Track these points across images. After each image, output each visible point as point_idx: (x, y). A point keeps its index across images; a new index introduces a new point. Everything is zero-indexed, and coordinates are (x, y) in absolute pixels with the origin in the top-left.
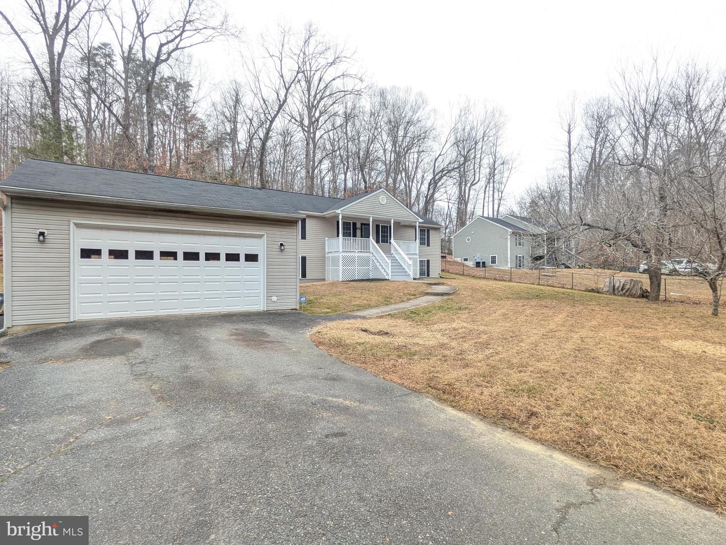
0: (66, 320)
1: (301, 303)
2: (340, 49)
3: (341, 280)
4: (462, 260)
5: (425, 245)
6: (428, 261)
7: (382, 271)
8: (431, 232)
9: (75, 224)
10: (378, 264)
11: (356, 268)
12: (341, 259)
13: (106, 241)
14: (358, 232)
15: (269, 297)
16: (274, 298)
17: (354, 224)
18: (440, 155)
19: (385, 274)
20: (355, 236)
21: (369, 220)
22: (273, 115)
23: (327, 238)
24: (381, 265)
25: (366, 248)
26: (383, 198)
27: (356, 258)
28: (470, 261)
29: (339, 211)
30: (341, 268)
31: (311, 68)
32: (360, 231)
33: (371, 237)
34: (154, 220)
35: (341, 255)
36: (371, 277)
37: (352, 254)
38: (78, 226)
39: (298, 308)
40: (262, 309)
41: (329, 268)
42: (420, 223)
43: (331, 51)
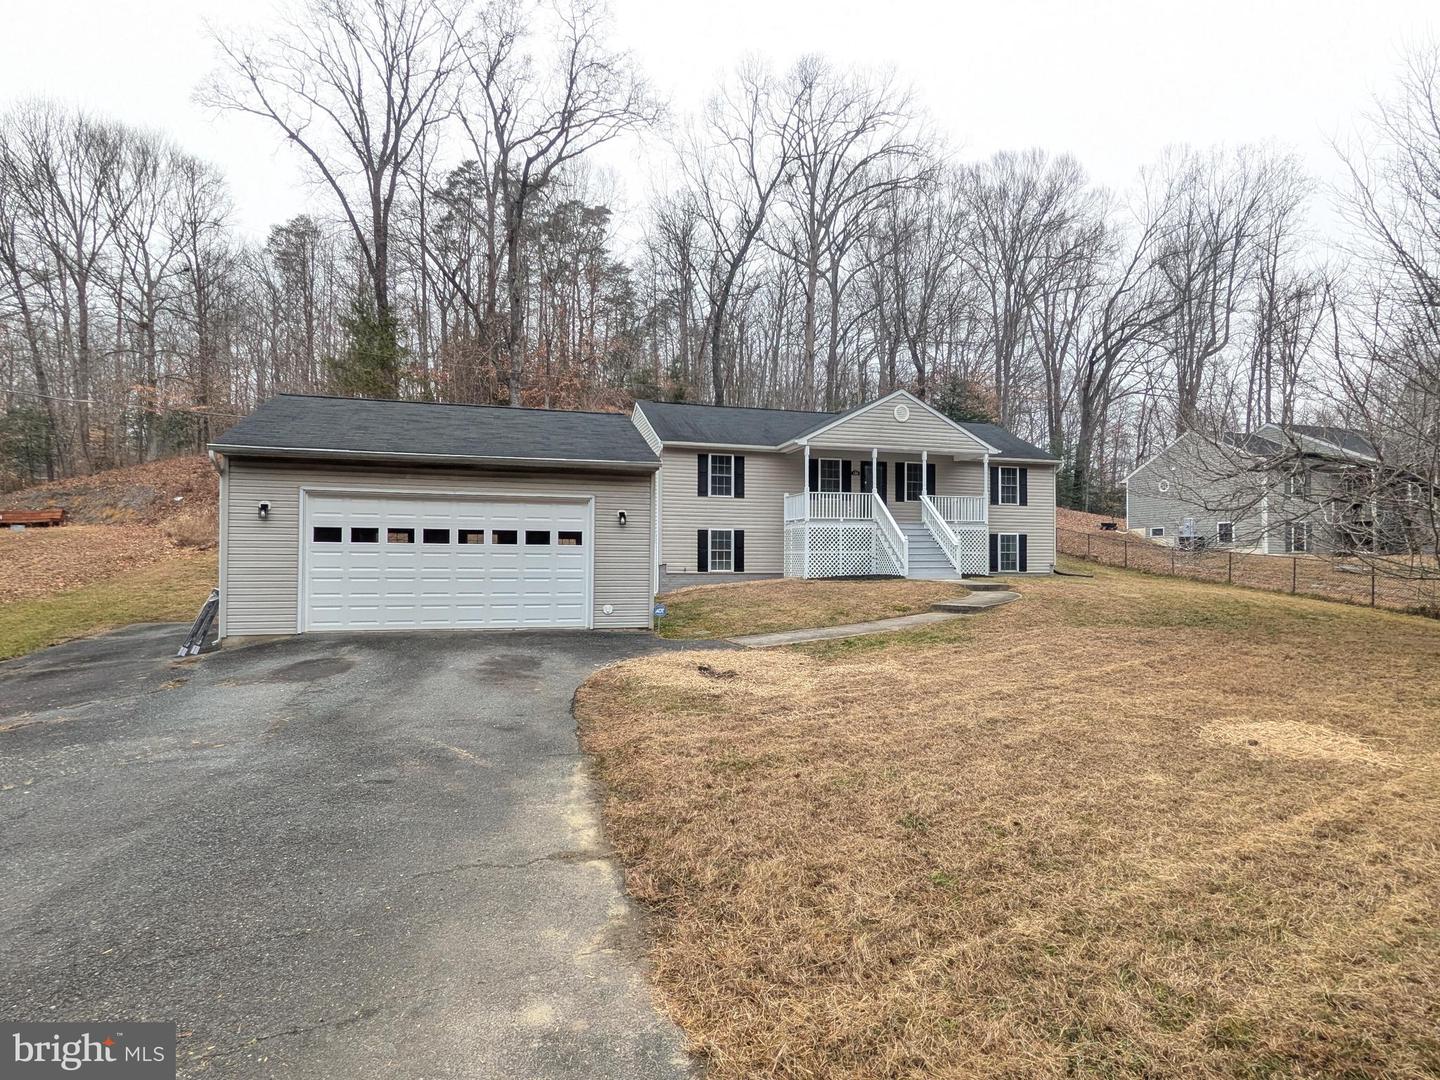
0: (292, 631)
1: (656, 617)
2: (874, 99)
3: (806, 576)
4: (1148, 533)
5: (1015, 502)
6: (1023, 538)
7: (893, 558)
8: (1031, 476)
9: (307, 492)
10: (886, 545)
11: (841, 552)
12: (807, 536)
13: (346, 515)
14: (856, 481)
15: (597, 606)
16: (608, 609)
17: (847, 465)
18: (1120, 291)
19: (898, 565)
20: (847, 488)
21: (870, 453)
22: (736, 251)
23: (786, 495)
24: (890, 547)
25: (866, 511)
26: (903, 407)
27: (841, 533)
28: (1169, 534)
29: (802, 441)
30: (807, 552)
31: (816, 148)
32: (859, 477)
33: (875, 489)
34: (417, 481)
35: (807, 526)
36: (874, 572)
37: (834, 526)
38: (311, 494)
39: (652, 626)
40: (587, 626)
41: (790, 552)
42: (991, 455)
43: (855, 108)
